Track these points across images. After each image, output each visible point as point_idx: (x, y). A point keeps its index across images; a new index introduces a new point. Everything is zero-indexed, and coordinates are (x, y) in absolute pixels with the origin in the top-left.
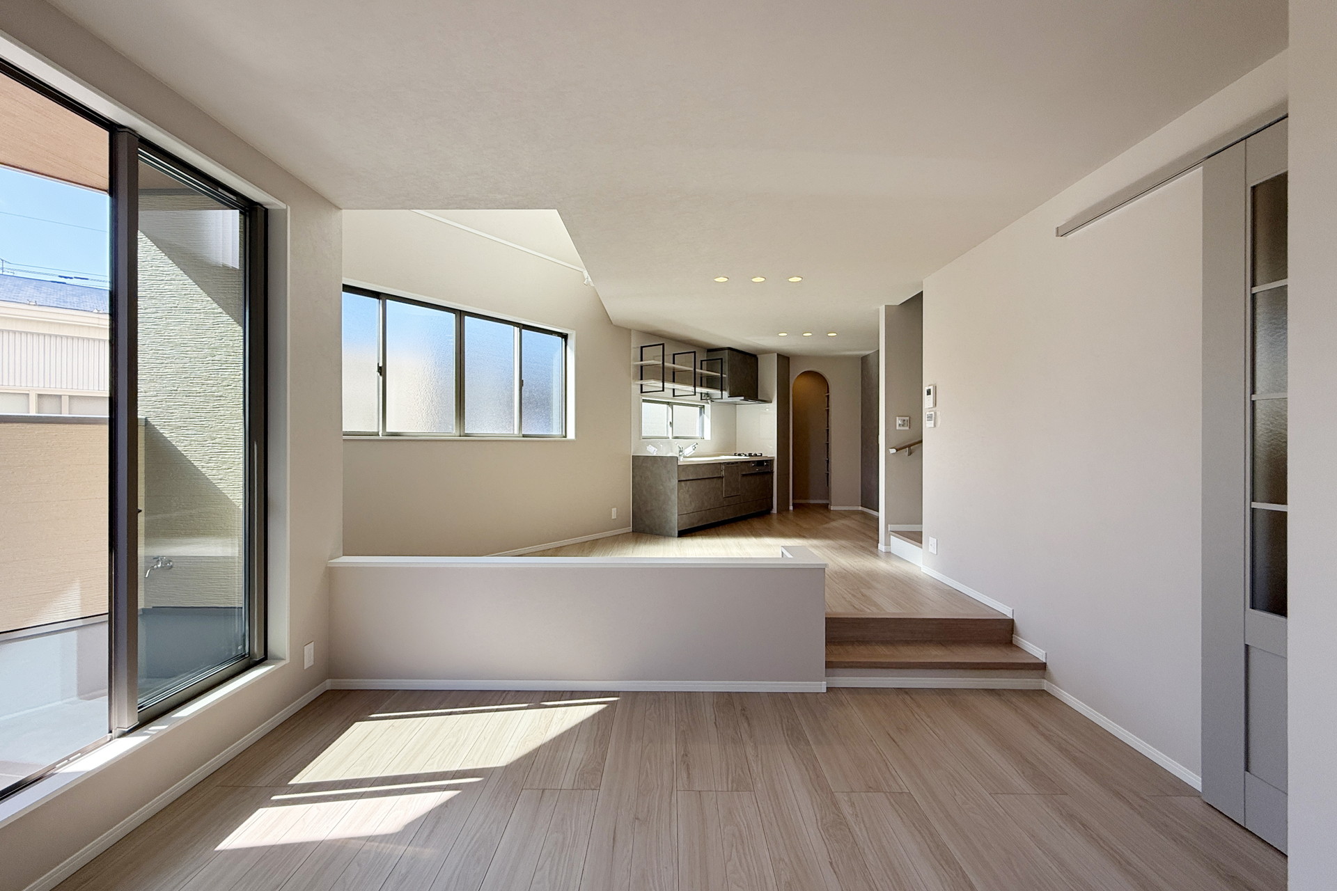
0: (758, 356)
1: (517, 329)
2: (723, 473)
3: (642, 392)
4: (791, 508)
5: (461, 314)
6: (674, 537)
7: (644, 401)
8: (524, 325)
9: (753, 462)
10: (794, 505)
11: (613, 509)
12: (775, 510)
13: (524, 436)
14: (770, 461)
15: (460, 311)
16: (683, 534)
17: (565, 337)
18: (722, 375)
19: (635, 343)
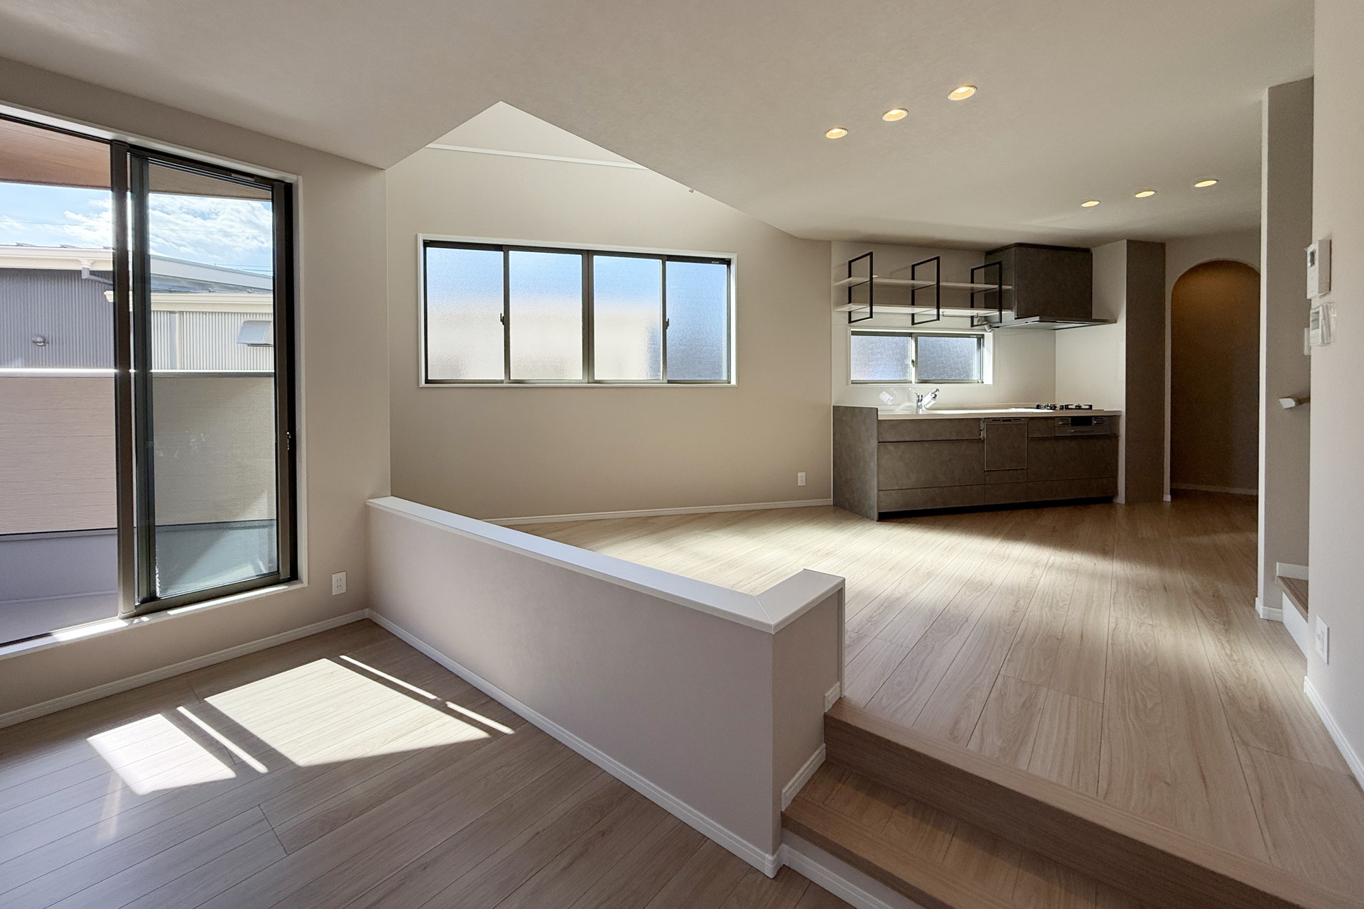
0: (1094, 251)
1: (659, 262)
2: (983, 434)
3: (850, 322)
4: (1168, 498)
5: (588, 255)
6: (872, 519)
7: (854, 333)
8: (668, 256)
9: (1062, 418)
10: (1174, 493)
11: (799, 474)
12: (1121, 498)
13: (669, 382)
14: (1112, 418)
15: (588, 251)
16: (886, 517)
17: (727, 262)
18: (1000, 286)
19: (838, 259)
